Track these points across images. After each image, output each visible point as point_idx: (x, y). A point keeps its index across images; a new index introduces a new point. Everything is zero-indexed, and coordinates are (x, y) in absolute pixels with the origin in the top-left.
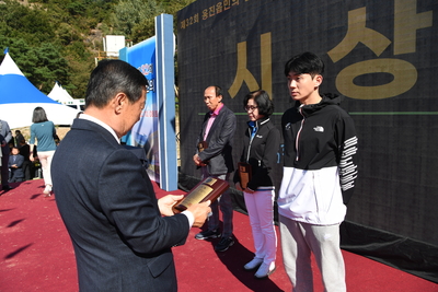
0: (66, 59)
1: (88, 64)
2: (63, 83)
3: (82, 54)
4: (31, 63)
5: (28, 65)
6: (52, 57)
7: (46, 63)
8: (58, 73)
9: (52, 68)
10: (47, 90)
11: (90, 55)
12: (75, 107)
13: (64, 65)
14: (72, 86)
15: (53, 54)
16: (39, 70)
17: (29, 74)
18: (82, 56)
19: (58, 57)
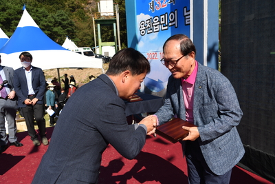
0: (73, 21)
1: (87, 24)
2: (72, 38)
3: (83, 17)
4: (50, 24)
5: (48, 26)
6: (63, 20)
7: (60, 24)
8: (68, 31)
9: (64, 27)
10: (61, 43)
11: (88, 18)
12: (80, 53)
13: (72, 25)
14: (77, 39)
15: (64, 17)
16: (55, 29)
17: (49, 32)
18: (83, 19)
19: (68, 19)
